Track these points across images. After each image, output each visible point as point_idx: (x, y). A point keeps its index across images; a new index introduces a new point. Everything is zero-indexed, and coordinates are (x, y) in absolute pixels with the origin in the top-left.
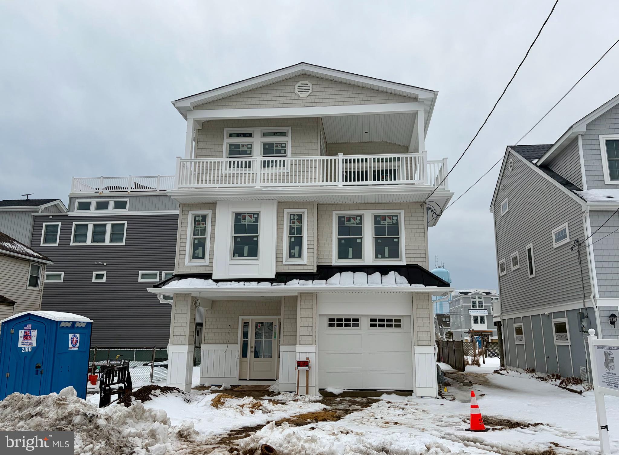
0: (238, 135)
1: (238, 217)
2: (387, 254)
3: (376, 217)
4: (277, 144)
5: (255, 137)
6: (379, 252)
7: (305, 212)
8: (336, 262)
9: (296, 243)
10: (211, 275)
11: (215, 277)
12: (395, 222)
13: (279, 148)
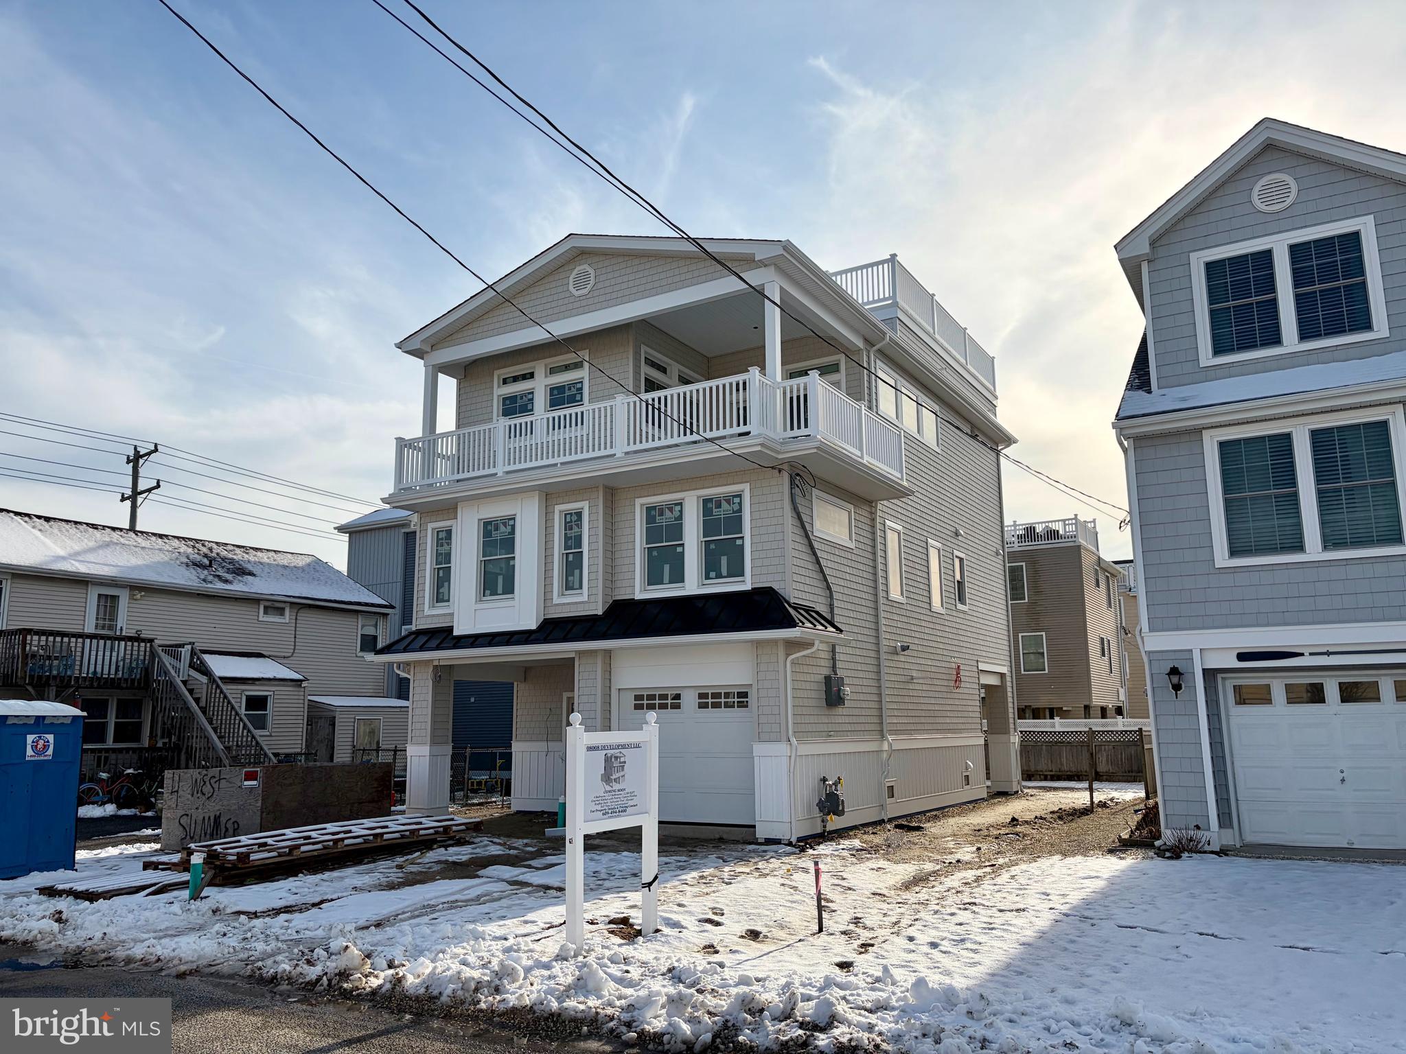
0: (515, 379)
1: (487, 528)
2: (724, 571)
3: (706, 501)
4: (570, 385)
5: (538, 377)
6: (711, 568)
7: (584, 506)
8: (641, 592)
9: (573, 564)
10: (451, 629)
11: (456, 633)
12: (736, 507)
13: (574, 391)
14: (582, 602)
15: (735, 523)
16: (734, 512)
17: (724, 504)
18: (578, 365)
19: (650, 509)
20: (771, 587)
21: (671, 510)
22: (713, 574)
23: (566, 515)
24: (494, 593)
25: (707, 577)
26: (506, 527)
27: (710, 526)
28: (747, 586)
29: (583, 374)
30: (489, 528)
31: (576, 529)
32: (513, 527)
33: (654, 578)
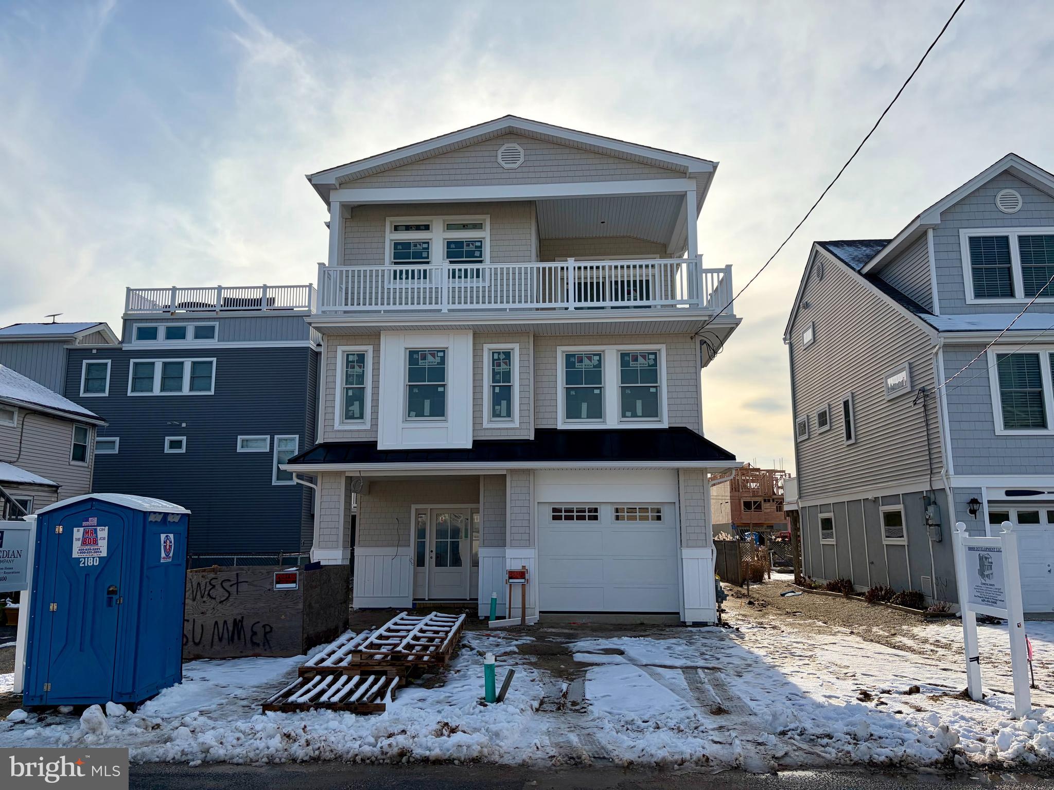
0: (408, 228)
1: (414, 356)
2: (639, 412)
3: (624, 355)
4: (469, 243)
5: (434, 230)
6: (627, 408)
7: (516, 349)
8: (562, 424)
9: (502, 396)
10: (375, 444)
11: (379, 448)
12: (652, 362)
13: (472, 248)
14: (514, 429)
15: (652, 374)
16: (649, 366)
17: (640, 359)
18: (478, 226)
19: (569, 357)
20: (686, 427)
21: (590, 359)
22: (628, 414)
23: (493, 353)
24: (420, 414)
25: (624, 416)
26: (435, 358)
27: (626, 375)
28: (665, 425)
29: (484, 235)
30: (415, 356)
31: (503, 366)
32: (443, 359)
33: (572, 412)
